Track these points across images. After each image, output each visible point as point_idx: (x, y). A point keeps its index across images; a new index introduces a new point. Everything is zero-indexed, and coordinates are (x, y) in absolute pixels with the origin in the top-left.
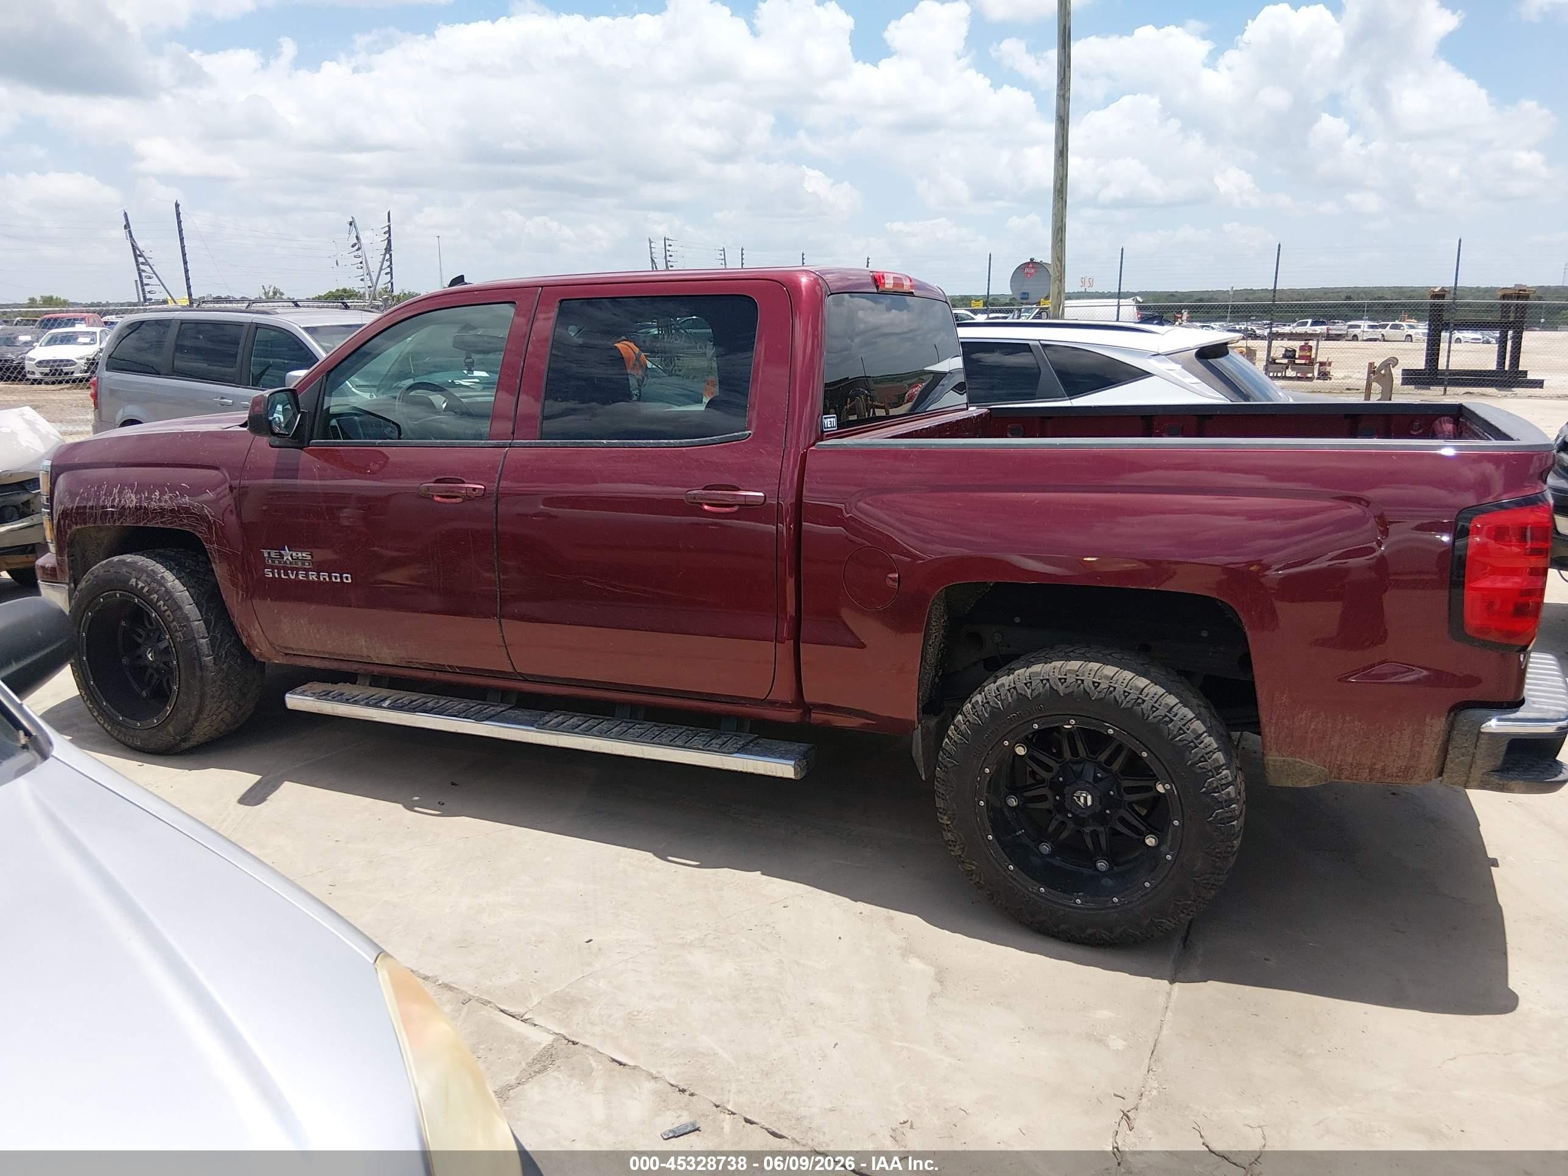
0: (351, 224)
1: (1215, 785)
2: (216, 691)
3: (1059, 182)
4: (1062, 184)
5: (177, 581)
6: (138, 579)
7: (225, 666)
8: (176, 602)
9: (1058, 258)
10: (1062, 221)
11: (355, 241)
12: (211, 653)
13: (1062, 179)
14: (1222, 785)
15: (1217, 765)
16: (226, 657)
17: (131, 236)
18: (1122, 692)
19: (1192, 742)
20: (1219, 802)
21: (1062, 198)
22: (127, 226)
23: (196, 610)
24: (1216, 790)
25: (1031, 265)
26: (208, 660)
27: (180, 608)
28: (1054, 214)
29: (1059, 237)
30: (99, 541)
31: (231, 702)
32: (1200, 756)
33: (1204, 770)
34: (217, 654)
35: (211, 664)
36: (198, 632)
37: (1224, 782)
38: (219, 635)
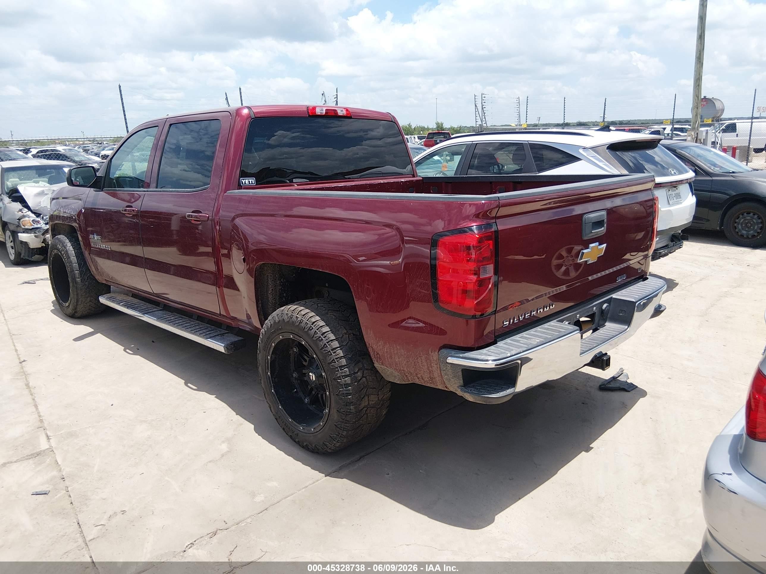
0: (323, 95)
1: (338, 376)
2: (83, 293)
3: (699, 53)
4: (700, 54)
5: (71, 246)
6: (59, 245)
7: (87, 283)
8: (68, 255)
9: (696, 95)
10: (699, 74)
11: (324, 102)
12: (80, 277)
13: (700, 51)
14: (343, 376)
15: (340, 365)
16: (87, 279)
17: (228, 103)
18: (305, 323)
19: (330, 352)
20: (341, 385)
21: (700, 62)
22: (227, 99)
23: (76, 259)
24: (339, 378)
25: (704, 100)
26: (78, 280)
27: (69, 258)
28: (695, 71)
29: (697, 84)
30: (64, 229)
31: (92, 298)
32: (332, 359)
33: (334, 367)
34: (83, 278)
35: (80, 282)
36: (75, 268)
37: (343, 374)
38: (84, 270)
